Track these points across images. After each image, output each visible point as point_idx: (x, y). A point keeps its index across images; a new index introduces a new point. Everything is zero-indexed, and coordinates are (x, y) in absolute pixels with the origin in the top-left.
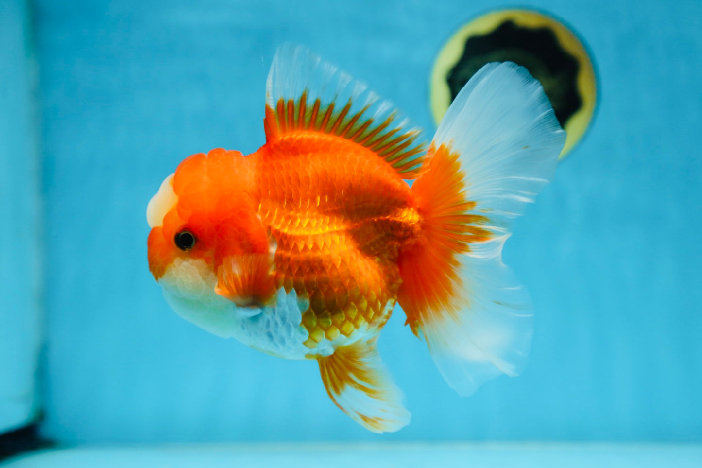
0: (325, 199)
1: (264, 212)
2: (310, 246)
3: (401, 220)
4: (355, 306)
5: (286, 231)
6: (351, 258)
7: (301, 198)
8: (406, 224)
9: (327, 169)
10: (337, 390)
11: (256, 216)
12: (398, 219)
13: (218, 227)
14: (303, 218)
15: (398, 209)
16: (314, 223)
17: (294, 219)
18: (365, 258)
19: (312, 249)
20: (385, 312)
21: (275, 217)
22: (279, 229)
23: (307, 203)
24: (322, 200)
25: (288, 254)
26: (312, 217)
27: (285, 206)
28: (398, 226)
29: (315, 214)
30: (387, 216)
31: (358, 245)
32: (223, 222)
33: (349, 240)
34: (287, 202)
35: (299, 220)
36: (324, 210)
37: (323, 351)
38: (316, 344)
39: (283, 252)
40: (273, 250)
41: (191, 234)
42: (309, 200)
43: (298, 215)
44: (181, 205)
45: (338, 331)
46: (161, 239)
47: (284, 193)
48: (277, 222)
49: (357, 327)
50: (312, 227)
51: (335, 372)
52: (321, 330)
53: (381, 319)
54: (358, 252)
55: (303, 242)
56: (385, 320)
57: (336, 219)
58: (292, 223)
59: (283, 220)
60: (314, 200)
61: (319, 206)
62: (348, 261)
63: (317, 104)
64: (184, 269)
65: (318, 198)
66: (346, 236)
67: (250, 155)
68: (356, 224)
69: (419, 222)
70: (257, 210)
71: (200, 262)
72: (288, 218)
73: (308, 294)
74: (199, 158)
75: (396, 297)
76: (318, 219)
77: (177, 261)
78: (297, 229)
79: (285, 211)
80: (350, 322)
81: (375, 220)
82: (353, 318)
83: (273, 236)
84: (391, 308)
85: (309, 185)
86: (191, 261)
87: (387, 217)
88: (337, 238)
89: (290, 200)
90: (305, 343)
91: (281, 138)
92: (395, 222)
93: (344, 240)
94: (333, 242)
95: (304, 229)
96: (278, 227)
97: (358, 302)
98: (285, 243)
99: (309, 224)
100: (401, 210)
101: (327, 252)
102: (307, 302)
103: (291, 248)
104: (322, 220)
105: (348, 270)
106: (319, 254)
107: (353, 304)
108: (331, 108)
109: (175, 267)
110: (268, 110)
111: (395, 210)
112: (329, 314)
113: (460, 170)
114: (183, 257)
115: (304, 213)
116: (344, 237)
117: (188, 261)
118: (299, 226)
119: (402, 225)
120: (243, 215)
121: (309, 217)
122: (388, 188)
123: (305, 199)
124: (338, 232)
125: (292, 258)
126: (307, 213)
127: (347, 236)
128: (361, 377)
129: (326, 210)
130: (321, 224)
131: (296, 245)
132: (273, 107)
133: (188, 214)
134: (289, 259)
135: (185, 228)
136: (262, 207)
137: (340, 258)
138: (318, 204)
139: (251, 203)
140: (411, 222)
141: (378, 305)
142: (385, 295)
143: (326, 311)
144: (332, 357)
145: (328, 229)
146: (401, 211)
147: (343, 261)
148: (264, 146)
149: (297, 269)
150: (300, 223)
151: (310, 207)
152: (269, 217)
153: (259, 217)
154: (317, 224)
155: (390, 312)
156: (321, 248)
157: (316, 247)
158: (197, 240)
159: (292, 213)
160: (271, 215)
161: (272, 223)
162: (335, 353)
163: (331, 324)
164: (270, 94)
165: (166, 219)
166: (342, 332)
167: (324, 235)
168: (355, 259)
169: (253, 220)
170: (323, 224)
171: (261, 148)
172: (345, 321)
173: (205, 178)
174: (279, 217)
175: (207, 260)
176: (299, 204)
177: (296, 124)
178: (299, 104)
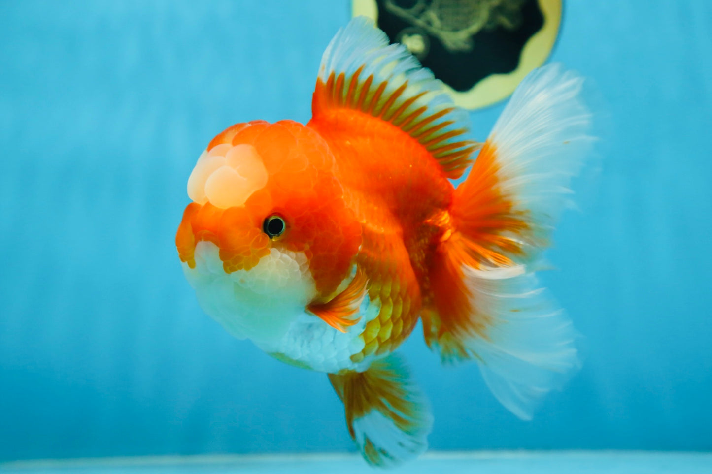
40: (360, 247)
41: (280, 218)
52: (377, 343)
71: (302, 255)
90: (352, 357)
108: (383, 86)
110: (319, 85)
117: (286, 253)
135: (275, 213)
164: (326, 67)
175: (308, 255)
177: (344, 101)
178: (351, 79)
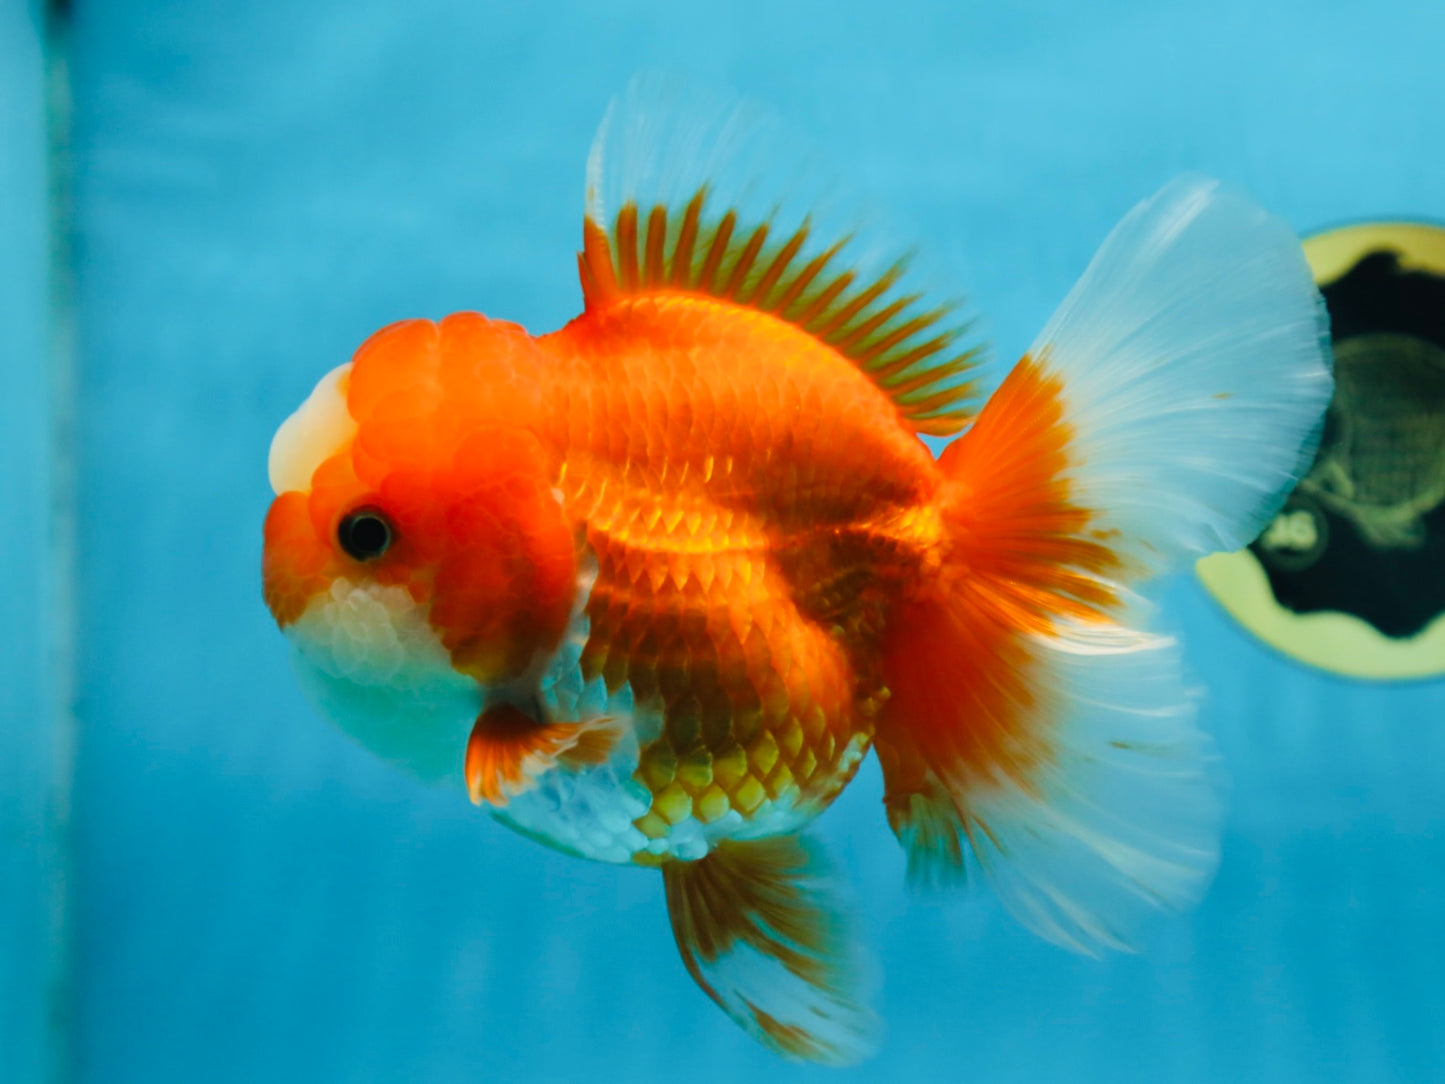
0: (725, 465)
1: (573, 483)
2: (682, 581)
3: (897, 537)
4: (774, 741)
5: (624, 536)
6: (776, 622)
7: (667, 458)
8: (906, 547)
9: (737, 391)
10: (707, 947)
11: (550, 495)
12: (889, 533)
13: (453, 512)
14: (669, 508)
15: (895, 508)
16: (695, 523)
17: (646, 509)
18: (806, 623)
19: (686, 589)
20: (844, 766)
21: (599, 501)
22: (608, 532)
23: (682, 470)
24: (719, 466)
25: (625, 596)
26: (690, 510)
27: (625, 473)
28: (888, 550)
29: (698, 501)
30: (864, 523)
31: (792, 588)
32: (469, 501)
33: (774, 577)
34: (633, 465)
35: (658, 514)
36: (722, 496)
37: (681, 847)
38: (668, 827)
39: (611, 589)
40: (587, 582)
41: (382, 521)
42: (687, 465)
43: (658, 498)
44: (363, 446)
45: (725, 801)
46: (303, 528)
47: (626, 440)
48: (603, 514)
49: (771, 794)
50: (688, 533)
51: (709, 904)
52: (684, 793)
53: (832, 783)
54: (792, 608)
55: (665, 569)
56: (839, 785)
57: (747, 519)
58: (641, 518)
59: (618, 509)
60: (698, 468)
61: (711, 480)
62: (768, 628)
63: (728, 225)
64: (355, 608)
65: (710, 463)
66: (767, 565)
67: (545, 336)
68: (792, 538)
69: (938, 544)
70: (554, 477)
71: (399, 593)
72: (632, 504)
73: (662, 700)
74: (416, 330)
75: (872, 730)
76: (705, 516)
77: (339, 586)
78: (654, 534)
79: (627, 486)
80: (759, 780)
81: (837, 532)
82: (767, 770)
83: (591, 549)
84: (858, 755)
85: (690, 425)
86: (375, 589)
87: (865, 526)
88: (747, 569)
89: (641, 461)
90: (638, 823)
91: (625, 303)
92: (881, 541)
93: (763, 575)
94: (736, 575)
95: (669, 536)
96: (605, 526)
97: (781, 732)
98: (619, 567)
99: (682, 525)
100: (902, 510)
101: (722, 601)
102: (660, 719)
103: (634, 580)
104: (715, 518)
105: (767, 650)
106: (700, 603)
107: (769, 736)
108: (759, 237)
109: (331, 599)
110: (590, 233)
111: (884, 510)
112: (710, 755)
113: (1059, 422)
114: (355, 577)
115: (673, 495)
116: (762, 567)
117: (365, 589)
118: (657, 526)
119: (898, 549)
120: (520, 490)
121: (683, 507)
122: (878, 452)
123: (678, 462)
124: (748, 553)
125: (633, 606)
126: (681, 498)
127: (769, 563)
128: (777, 923)
129: (727, 494)
130: (711, 527)
131: (645, 577)
132: (604, 224)
133: (381, 470)
134: (624, 607)
135: (366, 505)
136: (568, 471)
137: (750, 618)
138: (709, 476)
139: (542, 460)
140: (919, 543)
141: (828, 745)
142: (847, 720)
143: (704, 747)
144: (702, 863)
145: (726, 542)
146: (902, 514)
147: (756, 626)
148: (581, 318)
149: (642, 636)
150: (661, 521)
151: (687, 481)
152: (584, 496)
153: (558, 495)
154: (702, 527)
155: (855, 766)
156: (706, 589)
157: (694, 584)
158: (396, 537)
159: (643, 494)
160: (590, 494)
161: (591, 515)
162: (710, 857)
163: (711, 780)
164: (597, 191)
165: (319, 477)
166: (735, 805)
167: (715, 557)
168: (783, 624)
169: (543, 505)
170: (716, 528)
171: (572, 323)
172: (746, 777)
173: (432, 384)
174: (609, 500)
175: (416, 593)
176: (661, 472)
177: (667, 270)
178: (683, 218)
